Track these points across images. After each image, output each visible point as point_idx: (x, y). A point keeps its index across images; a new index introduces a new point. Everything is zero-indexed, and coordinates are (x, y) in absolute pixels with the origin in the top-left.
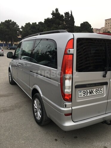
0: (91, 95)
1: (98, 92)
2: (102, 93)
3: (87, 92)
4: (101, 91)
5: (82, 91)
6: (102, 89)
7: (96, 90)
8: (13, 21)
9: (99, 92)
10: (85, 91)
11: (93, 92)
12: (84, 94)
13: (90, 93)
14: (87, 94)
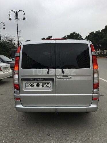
0: (37, 87)
1: (44, 86)
2: (50, 87)
3: (33, 85)
4: (48, 86)
5: (29, 84)
6: (49, 84)
7: (43, 84)
8: (77, 33)
9: (46, 86)
10: (32, 84)
11: (39, 85)
12: (31, 86)
13: (37, 86)
14: (33, 86)
